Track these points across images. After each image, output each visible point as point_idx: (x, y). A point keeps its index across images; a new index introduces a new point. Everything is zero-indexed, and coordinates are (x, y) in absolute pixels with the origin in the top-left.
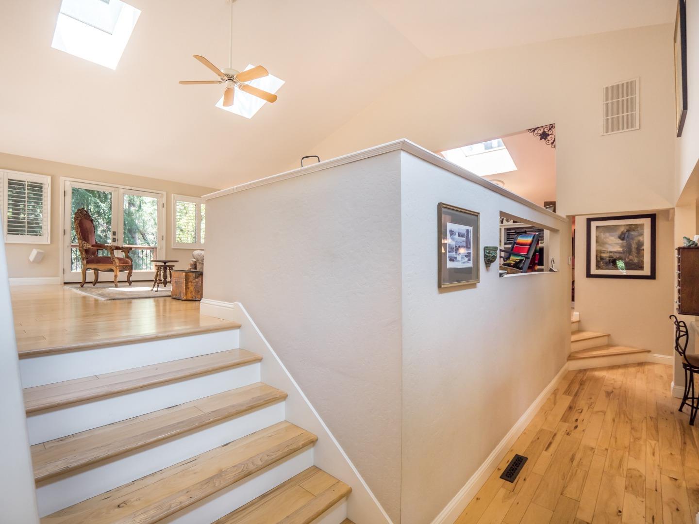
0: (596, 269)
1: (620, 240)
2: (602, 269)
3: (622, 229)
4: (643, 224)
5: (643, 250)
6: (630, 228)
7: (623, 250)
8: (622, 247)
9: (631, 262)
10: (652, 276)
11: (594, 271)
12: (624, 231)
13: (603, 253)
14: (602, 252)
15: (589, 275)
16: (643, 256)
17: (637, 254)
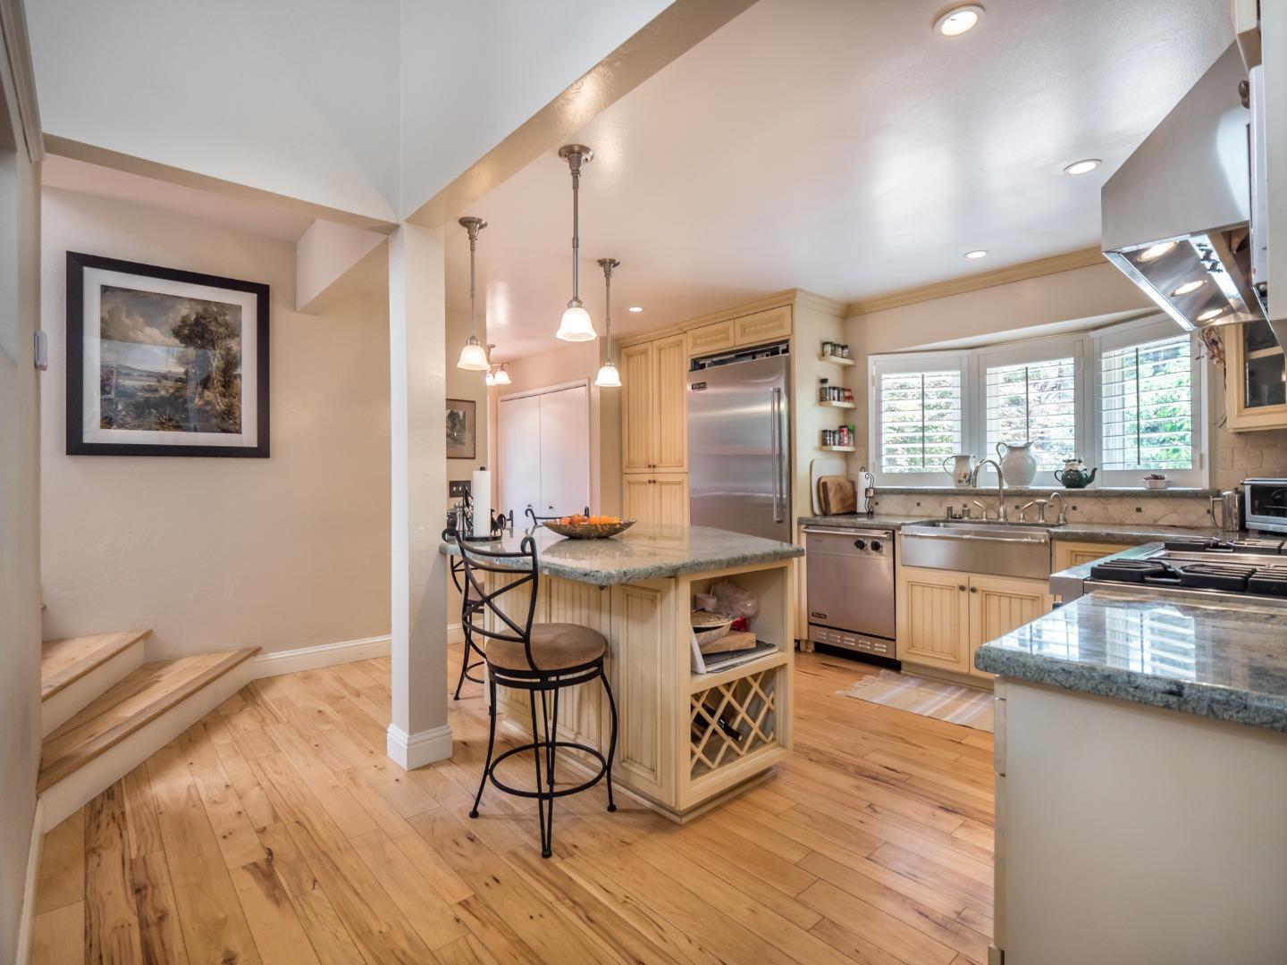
0: (102, 427)
1: (177, 341)
2: (122, 426)
3: (184, 310)
4: (240, 308)
5: (240, 376)
6: (206, 310)
7: (186, 373)
8: (182, 360)
9: (208, 408)
10: (261, 450)
11: (94, 432)
12: (188, 316)
13: (128, 375)
14: (124, 371)
15: (76, 446)
16: (239, 394)
17: (224, 386)
